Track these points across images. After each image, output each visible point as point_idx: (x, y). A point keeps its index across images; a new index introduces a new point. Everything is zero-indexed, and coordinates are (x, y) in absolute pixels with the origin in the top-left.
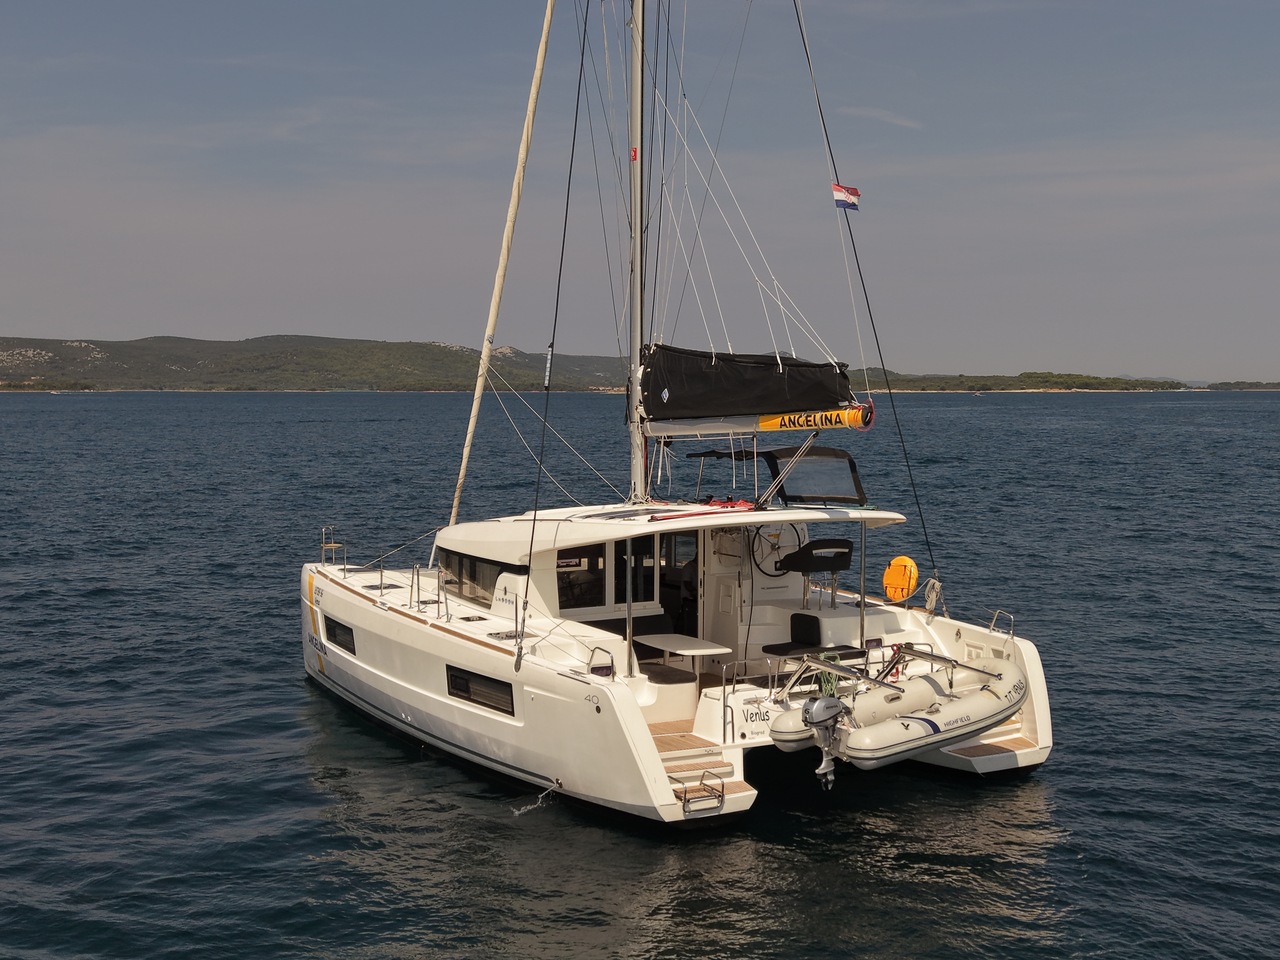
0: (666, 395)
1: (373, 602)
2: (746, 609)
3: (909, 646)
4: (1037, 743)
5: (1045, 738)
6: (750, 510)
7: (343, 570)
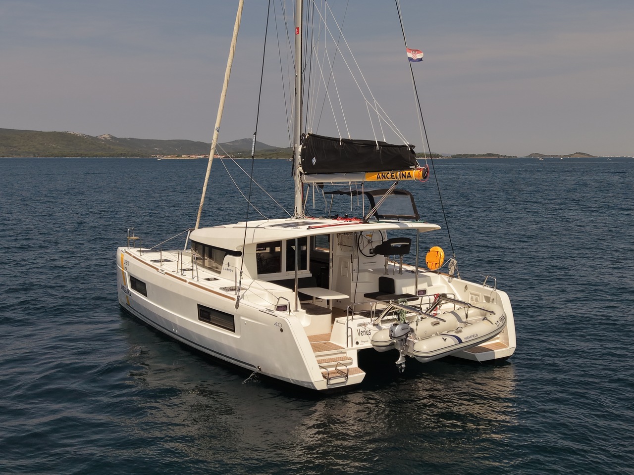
0: (314, 161)
1: (157, 269)
2: (355, 274)
3: (444, 296)
4: (508, 345)
5: (513, 343)
6: (360, 223)
7: (140, 251)
